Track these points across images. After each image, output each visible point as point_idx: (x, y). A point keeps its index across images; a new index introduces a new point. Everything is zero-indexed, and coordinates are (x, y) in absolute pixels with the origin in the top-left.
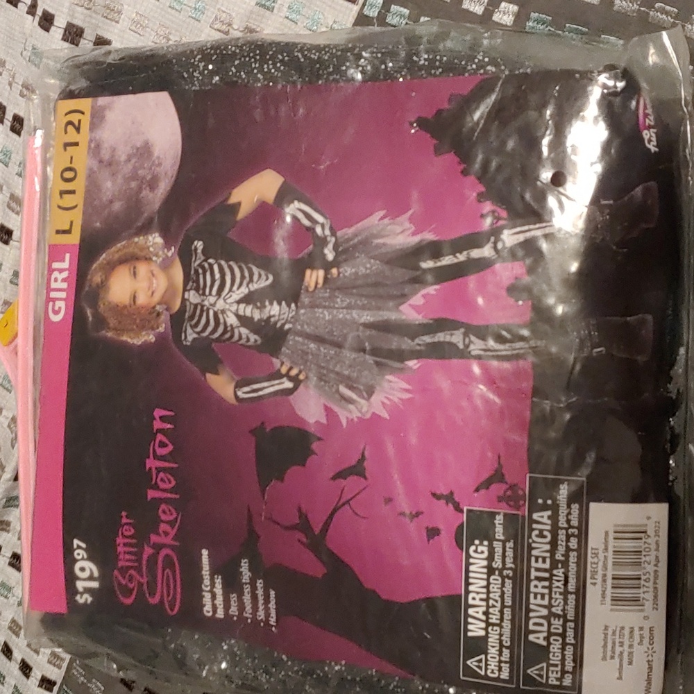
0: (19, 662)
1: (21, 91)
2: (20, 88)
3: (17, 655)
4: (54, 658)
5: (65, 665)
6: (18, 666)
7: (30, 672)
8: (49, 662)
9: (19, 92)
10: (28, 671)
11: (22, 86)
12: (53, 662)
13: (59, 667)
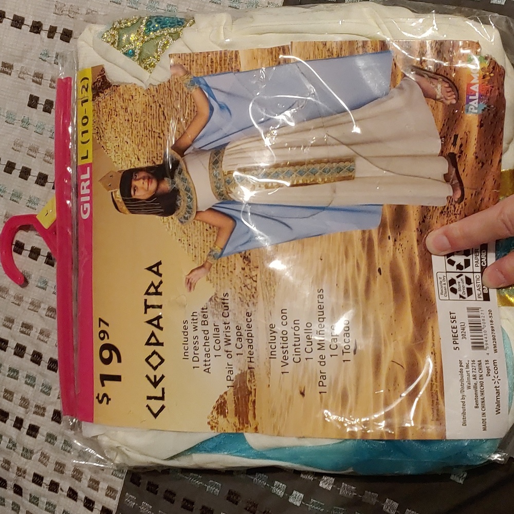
0: (83, 499)
1: (50, 84)
2: (50, 82)
3: (81, 495)
4: (111, 491)
5: (118, 495)
6: (82, 504)
7: (93, 505)
8: (107, 495)
9: (49, 85)
10: (91, 505)
11: (51, 81)
12: (110, 494)
13: (114, 499)
